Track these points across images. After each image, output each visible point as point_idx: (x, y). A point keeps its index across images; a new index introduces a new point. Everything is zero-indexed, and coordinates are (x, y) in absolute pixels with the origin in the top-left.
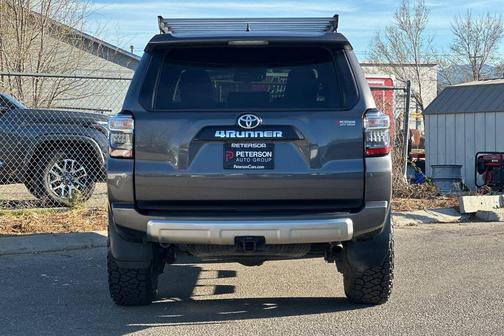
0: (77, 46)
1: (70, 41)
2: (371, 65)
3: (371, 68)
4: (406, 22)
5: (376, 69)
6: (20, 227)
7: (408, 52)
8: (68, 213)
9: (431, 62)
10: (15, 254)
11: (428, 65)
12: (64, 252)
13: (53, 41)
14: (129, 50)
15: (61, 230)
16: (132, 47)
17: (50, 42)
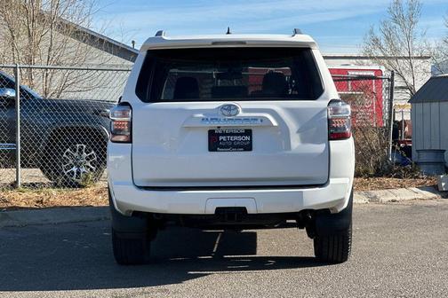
0: (84, 42)
1: (78, 38)
2: (366, 58)
3: (365, 61)
4: (399, 16)
5: (370, 61)
6: (42, 202)
7: (402, 45)
8: (83, 191)
9: (424, 55)
10: (38, 225)
11: (421, 58)
12: (81, 224)
13: (62, 37)
14: (131, 45)
15: (78, 204)
16: (133, 42)
17: (59, 38)
